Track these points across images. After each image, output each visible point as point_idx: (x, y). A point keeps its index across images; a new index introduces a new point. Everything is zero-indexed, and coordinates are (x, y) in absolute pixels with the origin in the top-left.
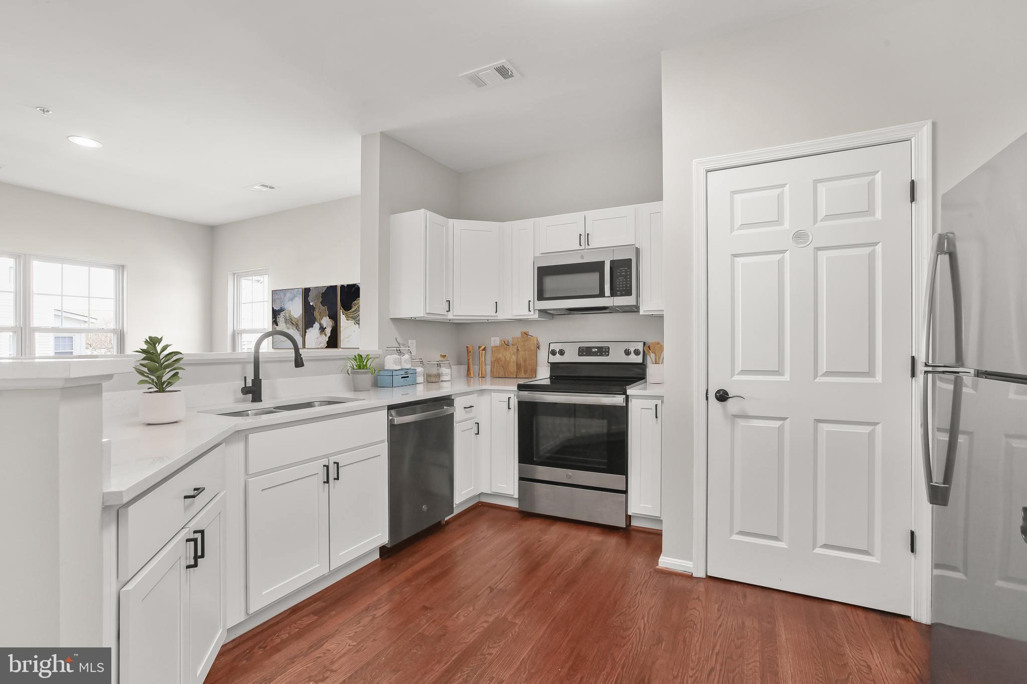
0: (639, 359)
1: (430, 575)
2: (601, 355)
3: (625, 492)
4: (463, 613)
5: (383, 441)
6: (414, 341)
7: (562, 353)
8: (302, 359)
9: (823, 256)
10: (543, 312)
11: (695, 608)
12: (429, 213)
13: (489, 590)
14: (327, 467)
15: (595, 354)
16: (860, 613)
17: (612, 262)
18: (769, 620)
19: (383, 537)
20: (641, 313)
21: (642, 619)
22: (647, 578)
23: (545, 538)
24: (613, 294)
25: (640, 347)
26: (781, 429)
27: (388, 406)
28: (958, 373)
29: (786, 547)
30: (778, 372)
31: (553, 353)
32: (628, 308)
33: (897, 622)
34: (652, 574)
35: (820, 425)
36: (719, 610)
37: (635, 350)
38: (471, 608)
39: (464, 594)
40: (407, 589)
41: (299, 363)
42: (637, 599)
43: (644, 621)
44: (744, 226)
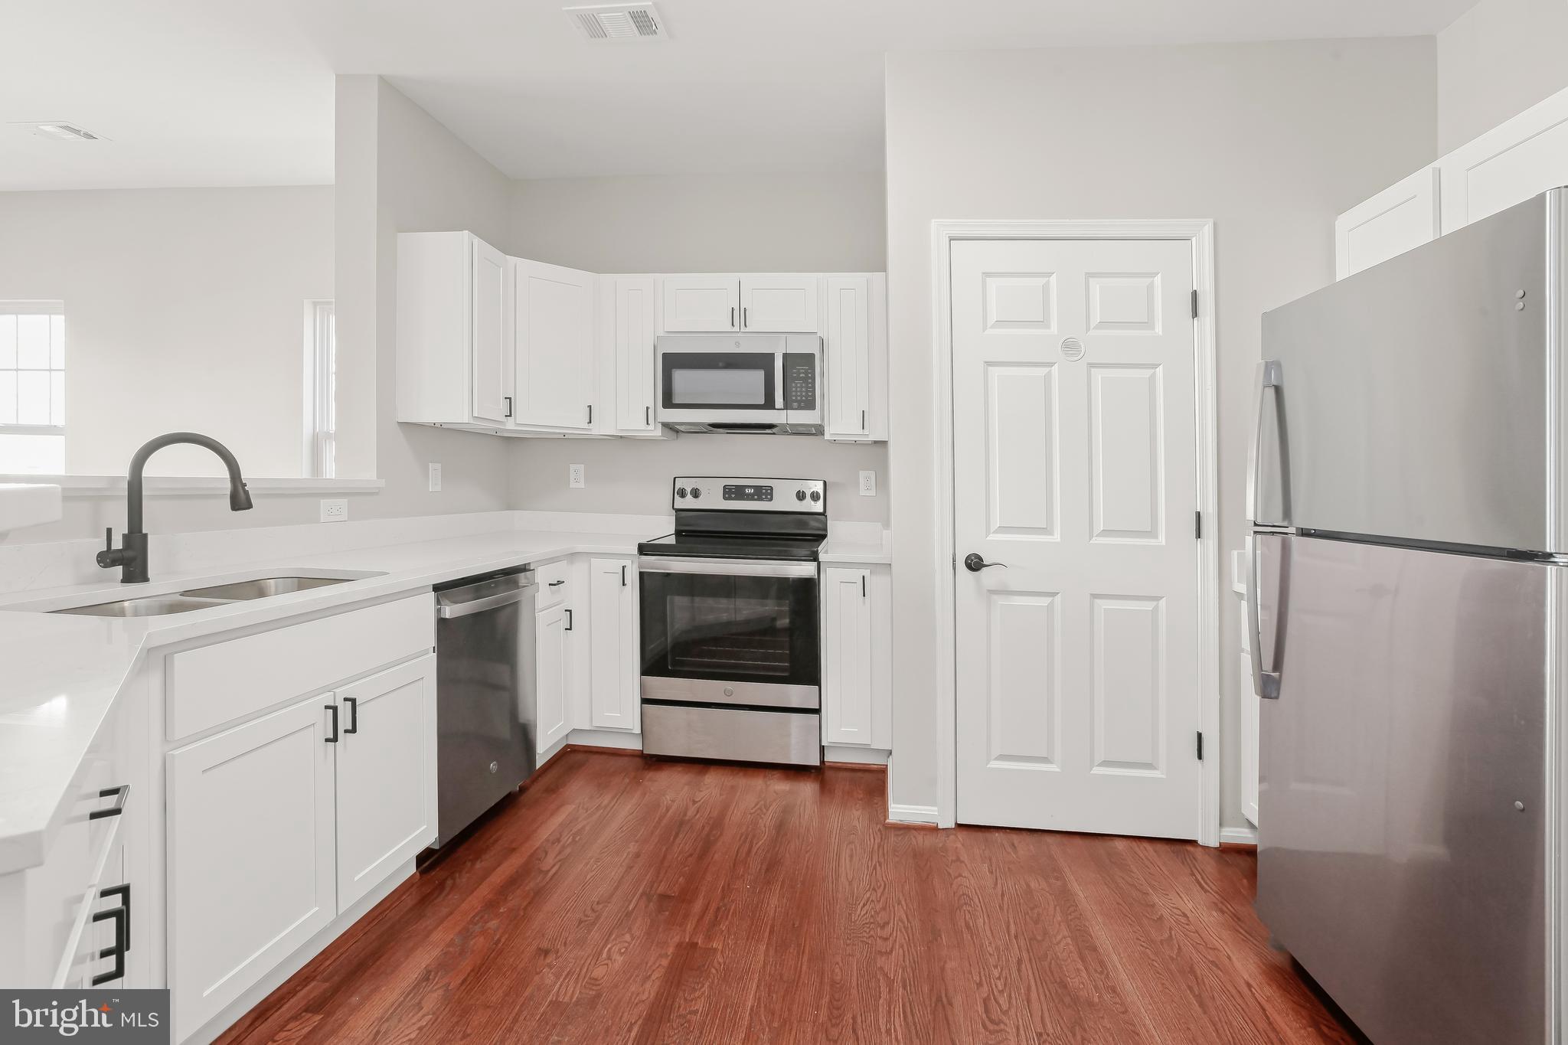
0: (818, 507)
1: (527, 888)
2: (760, 499)
3: (817, 711)
4: (616, 949)
5: (426, 652)
6: (438, 466)
7: (696, 493)
8: (246, 493)
9: (1098, 375)
10: (667, 426)
11: (960, 875)
12: (476, 240)
13: (644, 898)
14: (335, 709)
15: (750, 498)
16: (1146, 845)
17: (785, 356)
18: (1056, 874)
19: (426, 833)
20: (827, 436)
21: (898, 904)
22: (878, 840)
23: (701, 796)
24: (787, 406)
25: (818, 487)
26: (1050, 608)
27: (433, 585)
28: (1286, 534)
29: (1058, 770)
30: (1046, 530)
31: (682, 493)
32: (804, 429)
33: (1187, 850)
34: (883, 833)
35: (1098, 601)
36: (991, 872)
37: (813, 493)
38: (628, 937)
39: (605, 914)
40: (493, 924)
41: (240, 500)
42: (878, 873)
43: (903, 908)
44: (1000, 323)
